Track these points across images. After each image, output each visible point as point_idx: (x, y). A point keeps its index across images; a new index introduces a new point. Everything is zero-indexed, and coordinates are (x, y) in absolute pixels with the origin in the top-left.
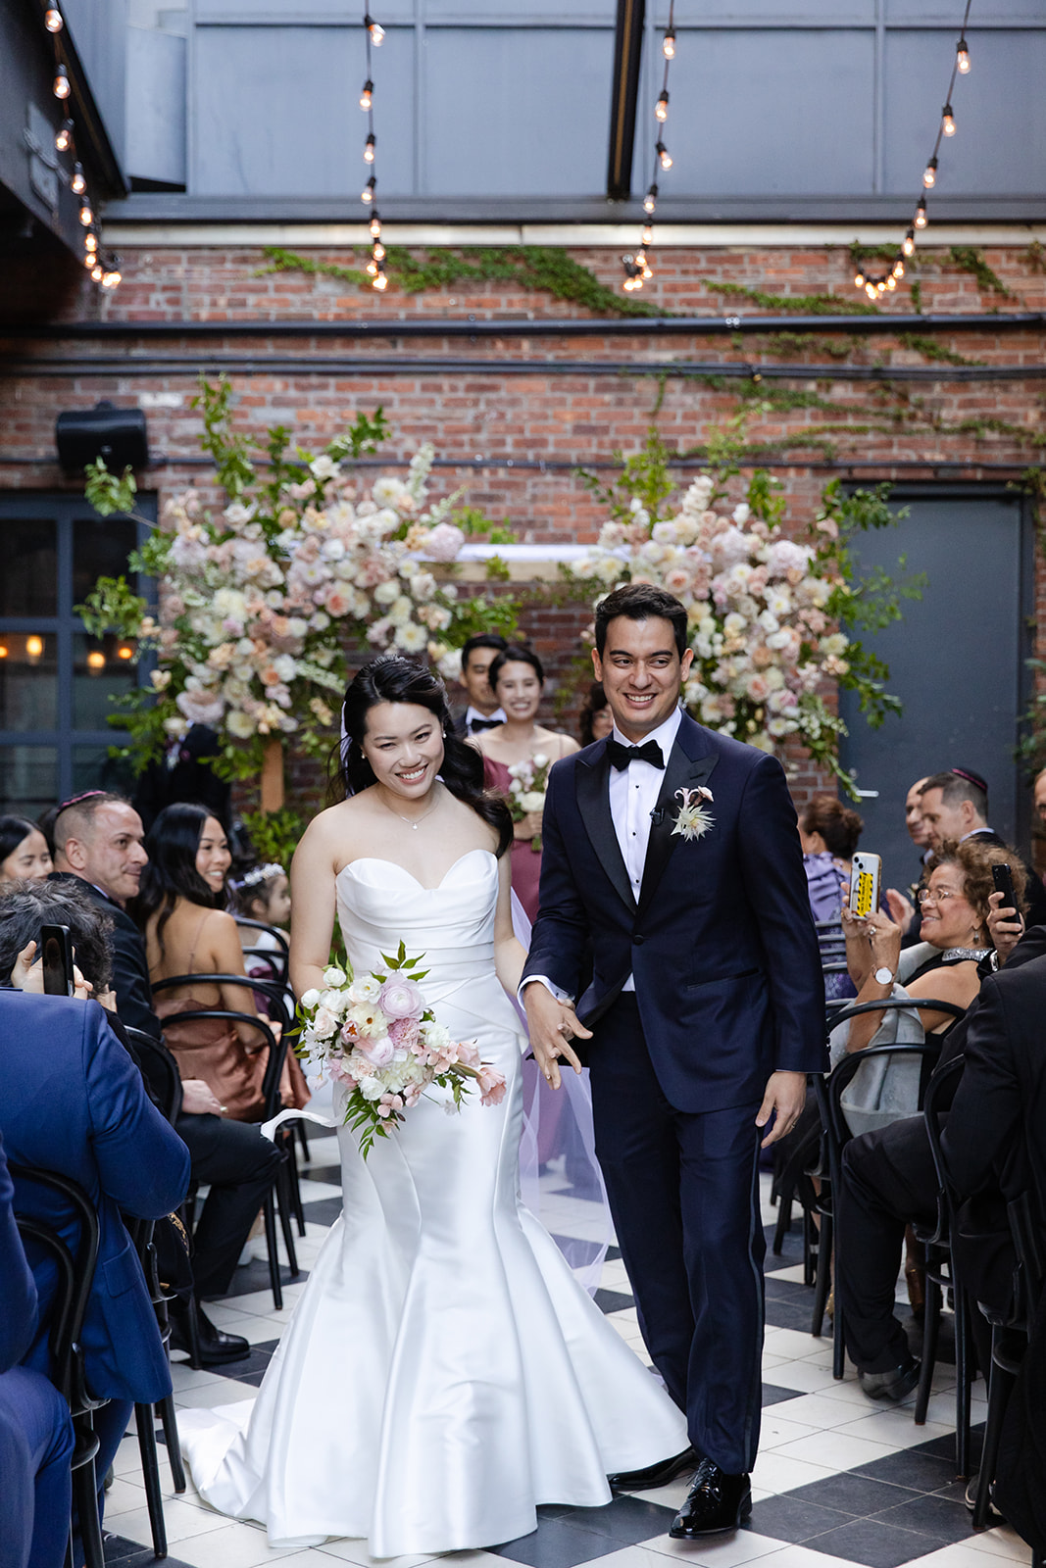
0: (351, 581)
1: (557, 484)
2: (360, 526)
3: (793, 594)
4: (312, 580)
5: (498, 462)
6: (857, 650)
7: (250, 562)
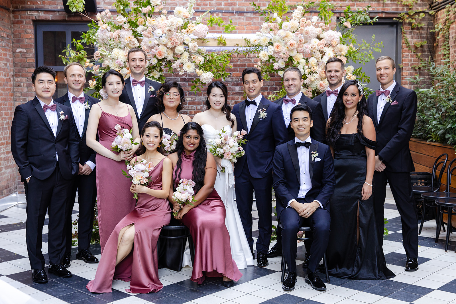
0: (165, 45)
1: (239, 18)
2: (168, 22)
3: (333, 50)
4: (150, 45)
5: (219, 11)
6: (360, 71)
7: (126, 37)
